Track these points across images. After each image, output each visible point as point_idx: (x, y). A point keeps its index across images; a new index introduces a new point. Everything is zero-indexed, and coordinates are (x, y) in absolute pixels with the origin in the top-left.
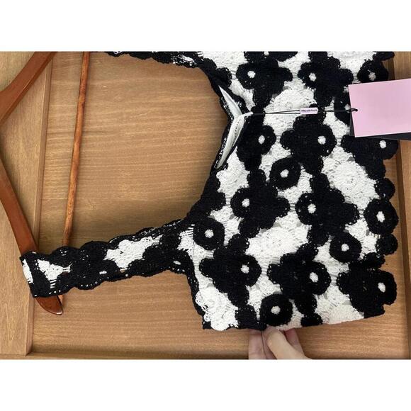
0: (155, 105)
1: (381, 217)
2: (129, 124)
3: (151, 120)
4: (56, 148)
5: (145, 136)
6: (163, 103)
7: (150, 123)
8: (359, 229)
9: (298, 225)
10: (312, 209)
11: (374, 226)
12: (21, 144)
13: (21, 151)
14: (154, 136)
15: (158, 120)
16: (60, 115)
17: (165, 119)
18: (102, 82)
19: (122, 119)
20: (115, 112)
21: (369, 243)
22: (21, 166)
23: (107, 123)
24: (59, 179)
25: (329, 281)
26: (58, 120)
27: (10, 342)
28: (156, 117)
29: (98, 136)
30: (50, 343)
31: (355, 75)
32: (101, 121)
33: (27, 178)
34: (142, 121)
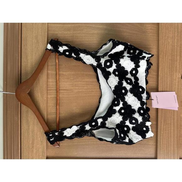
0: (84, 82)
1: (142, 112)
2: (76, 88)
3: (83, 87)
4: (51, 95)
5: (81, 92)
6: (86, 81)
7: (82, 88)
8: (136, 116)
9: (119, 116)
10: (123, 111)
11: (141, 114)
12: (39, 94)
13: (39, 97)
14: (84, 92)
15: (85, 87)
16: (52, 83)
17: (87, 87)
18: (66, 73)
19: (73, 86)
20: (71, 83)
21: (140, 119)
22: (40, 101)
23: (68, 87)
24: (52, 105)
25: (130, 129)
26: (51, 85)
27: (40, 156)
28: (84, 86)
29: (65, 91)
30: (53, 156)
31: (129, 72)
32: (66, 86)
33: (43, 106)
34: (80, 87)
